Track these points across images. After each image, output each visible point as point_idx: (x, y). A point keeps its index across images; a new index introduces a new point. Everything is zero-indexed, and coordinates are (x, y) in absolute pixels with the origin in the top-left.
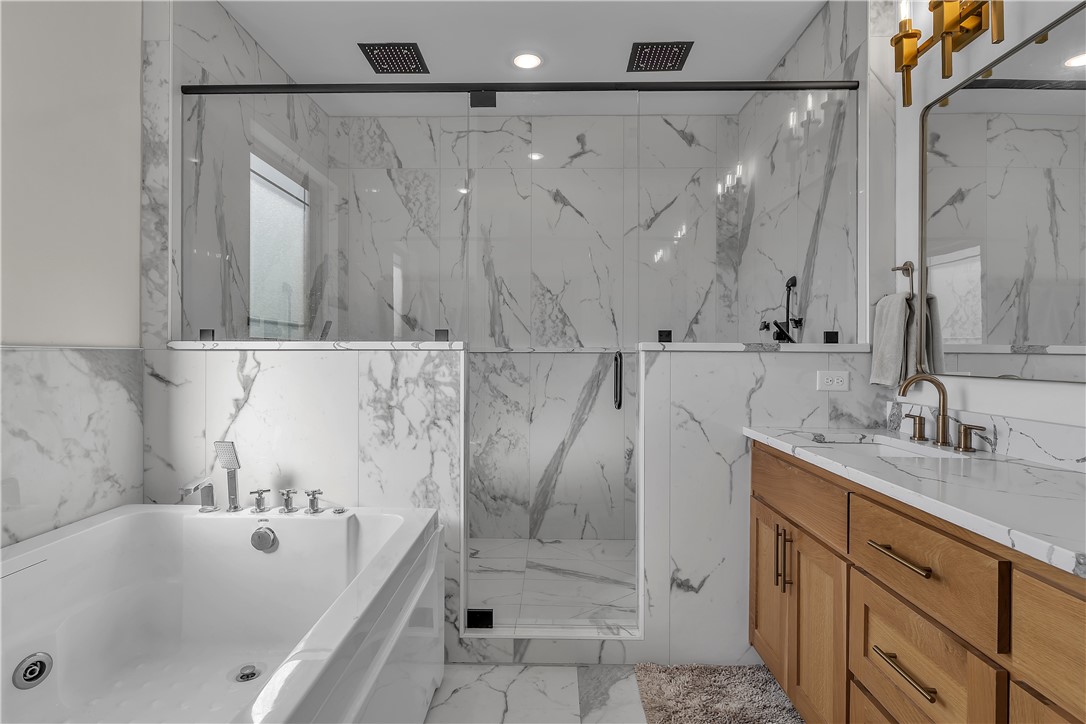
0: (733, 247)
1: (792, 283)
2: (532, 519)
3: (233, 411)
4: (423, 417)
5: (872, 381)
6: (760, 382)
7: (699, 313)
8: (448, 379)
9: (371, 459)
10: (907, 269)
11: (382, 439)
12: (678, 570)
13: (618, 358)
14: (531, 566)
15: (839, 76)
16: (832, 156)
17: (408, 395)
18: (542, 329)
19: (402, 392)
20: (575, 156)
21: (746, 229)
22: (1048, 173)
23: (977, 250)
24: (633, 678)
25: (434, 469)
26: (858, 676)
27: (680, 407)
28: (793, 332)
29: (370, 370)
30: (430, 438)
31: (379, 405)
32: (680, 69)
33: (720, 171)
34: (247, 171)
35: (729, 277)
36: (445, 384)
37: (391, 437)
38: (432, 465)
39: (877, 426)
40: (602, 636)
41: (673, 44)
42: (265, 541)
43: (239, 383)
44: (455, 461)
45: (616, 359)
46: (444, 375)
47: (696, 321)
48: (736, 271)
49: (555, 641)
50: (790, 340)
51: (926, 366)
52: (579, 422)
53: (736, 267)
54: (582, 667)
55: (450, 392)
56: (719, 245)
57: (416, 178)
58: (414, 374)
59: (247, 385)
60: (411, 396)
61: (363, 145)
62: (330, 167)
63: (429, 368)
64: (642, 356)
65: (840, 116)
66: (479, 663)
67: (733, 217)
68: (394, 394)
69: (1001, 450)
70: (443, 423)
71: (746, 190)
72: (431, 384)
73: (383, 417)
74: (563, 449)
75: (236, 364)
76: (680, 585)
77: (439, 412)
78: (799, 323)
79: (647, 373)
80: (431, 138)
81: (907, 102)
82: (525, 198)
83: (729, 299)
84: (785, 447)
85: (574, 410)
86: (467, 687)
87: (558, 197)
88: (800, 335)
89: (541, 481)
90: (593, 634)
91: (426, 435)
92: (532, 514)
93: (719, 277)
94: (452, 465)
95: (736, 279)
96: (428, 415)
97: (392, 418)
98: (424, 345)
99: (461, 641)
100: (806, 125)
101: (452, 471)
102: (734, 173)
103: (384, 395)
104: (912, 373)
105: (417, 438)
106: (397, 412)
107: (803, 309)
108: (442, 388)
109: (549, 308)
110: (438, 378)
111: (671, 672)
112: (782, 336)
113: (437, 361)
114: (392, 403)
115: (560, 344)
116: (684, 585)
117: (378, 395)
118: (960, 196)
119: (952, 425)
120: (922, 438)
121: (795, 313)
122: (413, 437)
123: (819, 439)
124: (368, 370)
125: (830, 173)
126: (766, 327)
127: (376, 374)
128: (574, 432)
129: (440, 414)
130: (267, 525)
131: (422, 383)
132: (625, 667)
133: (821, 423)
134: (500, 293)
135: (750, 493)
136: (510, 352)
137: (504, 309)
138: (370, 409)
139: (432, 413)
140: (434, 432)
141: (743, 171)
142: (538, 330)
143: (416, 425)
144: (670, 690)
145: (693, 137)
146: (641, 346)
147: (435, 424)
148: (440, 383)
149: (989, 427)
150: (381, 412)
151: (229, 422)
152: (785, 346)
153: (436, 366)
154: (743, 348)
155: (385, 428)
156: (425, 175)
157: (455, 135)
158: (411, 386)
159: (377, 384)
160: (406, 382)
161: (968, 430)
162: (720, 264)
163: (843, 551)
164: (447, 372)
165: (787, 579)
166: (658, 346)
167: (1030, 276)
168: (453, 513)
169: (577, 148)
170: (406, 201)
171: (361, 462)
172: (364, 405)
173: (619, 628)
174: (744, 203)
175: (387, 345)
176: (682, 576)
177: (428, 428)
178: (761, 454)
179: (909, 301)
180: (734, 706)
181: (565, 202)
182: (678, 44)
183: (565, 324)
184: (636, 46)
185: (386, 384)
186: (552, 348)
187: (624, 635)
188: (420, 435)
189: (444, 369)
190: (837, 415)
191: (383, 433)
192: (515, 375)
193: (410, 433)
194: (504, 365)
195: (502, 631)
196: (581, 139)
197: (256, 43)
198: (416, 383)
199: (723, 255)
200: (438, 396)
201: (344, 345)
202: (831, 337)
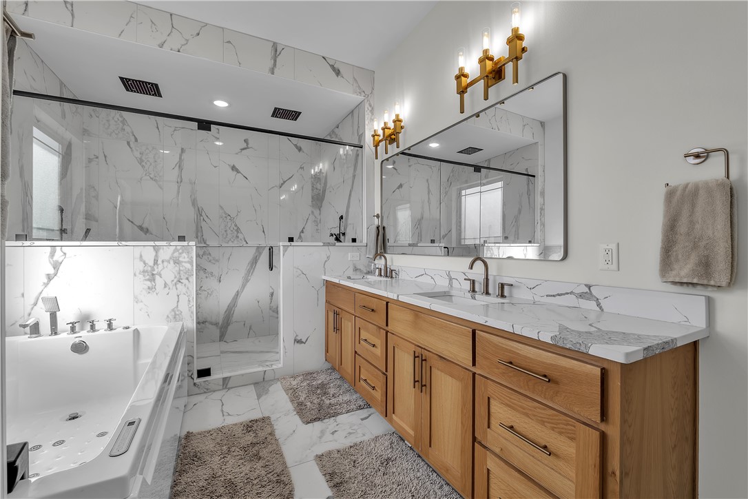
0: (318, 199)
1: (341, 218)
2: (220, 331)
3: (46, 281)
4: (173, 279)
5: (367, 256)
6: (328, 257)
7: (304, 228)
8: (187, 260)
9: (142, 302)
10: (378, 216)
11: (149, 290)
12: (297, 336)
13: (271, 249)
14: (222, 352)
15: (356, 142)
16: (355, 170)
17: (164, 268)
18: (225, 234)
19: (160, 267)
20: (244, 149)
21: (324, 191)
22: (427, 180)
23: (408, 205)
24: (279, 383)
25: (179, 304)
26: (358, 352)
27: (298, 269)
28: (342, 238)
29: (141, 256)
30: (177, 289)
31: (146, 274)
32: (295, 120)
33: (313, 165)
34: (30, 137)
35: (317, 212)
36: (185, 262)
37: (154, 290)
38: (178, 302)
39: (369, 273)
40: (265, 369)
41: (293, 111)
42: (80, 348)
43: (50, 265)
44: (191, 299)
45: (270, 249)
46: (184, 258)
47: (302, 232)
48: (320, 210)
49: (243, 375)
50: (341, 242)
51: (383, 251)
52: (246, 281)
53: (320, 208)
54: (256, 384)
55: (188, 266)
56: (312, 198)
57: (147, 149)
58: (167, 257)
59: (56, 266)
60: (166, 269)
61: (109, 125)
62: (84, 135)
63: (176, 254)
64: (281, 248)
65: (358, 155)
66: (205, 392)
67: (318, 186)
68: (155, 267)
69: (400, 277)
70: (184, 281)
71: (324, 175)
72: (177, 262)
73: (149, 280)
74: (237, 294)
75: (48, 254)
76: (298, 342)
77: (182, 276)
78: (344, 234)
79: (284, 255)
80: (158, 128)
81: (377, 158)
82: (215, 167)
83: (317, 222)
84: (336, 281)
85: (243, 275)
86: (201, 402)
87: (234, 168)
88: (345, 238)
89: (226, 312)
90: (261, 369)
91: (174, 287)
92: (221, 328)
93: (312, 212)
94: (189, 301)
95: (320, 214)
96: (175, 277)
97: (154, 280)
98: (172, 243)
99: (195, 384)
100: (346, 155)
101: (189, 304)
102: (319, 167)
103: (149, 269)
104: (379, 252)
105: (169, 289)
106: (157, 277)
107: (345, 229)
108: (183, 264)
109: (229, 224)
110: (181, 259)
111: (294, 377)
112: (338, 239)
113: (180, 251)
114: (154, 273)
115: (236, 242)
116: (300, 342)
117: (146, 268)
118: (401, 186)
119: (388, 269)
120: (381, 275)
121: (342, 231)
122: (167, 289)
123: (349, 278)
124: (139, 256)
125: (354, 176)
126: (332, 235)
127: (144, 258)
128: (244, 286)
129: (182, 277)
130: (81, 339)
131: (172, 262)
132: (276, 380)
133: (350, 272)
134: (201, 215)
135: (325, 301)
136: (208, 246)
137: (203, 224)
138: (141, 276)
139: (178, 277)
140: (179, 286)
141: (322, 166)
142: (223, 235)
143: (169, 282)
144: (294, 383)
145: (301, 148)
146: (281, 244)
147: (180, 282)
148: (182, 262)
149: (397, 270)
150: (148, 277)
151: (43, 287)
152: (338, 244)
153: (180, 254)
154: (322, 244)
155: (150, 285)
156: (153, 148)
157: (173, 129)
158: (165, 264)
159: (145, 263)
160: (163, 262)
161: (392, 271)
162: (313, 206)
163: (353, 312)
164: (186, 256)
165: (338, 329)
166: (289, 244)
167: (423, 218)
168: (191, 324)
169: (244, 145)
170: (141, 161)
171: (135, 303)
172: (137, 274)
173: (272, 365)
174: (323, 181)
175: (152, 243)
176: (299, 338)
177: (176, 284)
178: (330, 286)
179: (378, 228)
180: (319, 382)
181: (238, 171)
182: (295, 112)
183: (238, 232)
184: (276, 109)
185: (151, 263)
186: (230, 244)
187: (274, 367)
188: (171, 287)
189: (184, 255)
190: (356, 269)
191: (149, 288)
192: (210, 258)
193: (165, 287)
194: (204, 254)
195: (216, 376)
196: (246, 141)
197: (42, 61)
198: (169, 262)
199: (314, 202)
200: (181, 268)
201: (124, 243)
202: (354, 240)
